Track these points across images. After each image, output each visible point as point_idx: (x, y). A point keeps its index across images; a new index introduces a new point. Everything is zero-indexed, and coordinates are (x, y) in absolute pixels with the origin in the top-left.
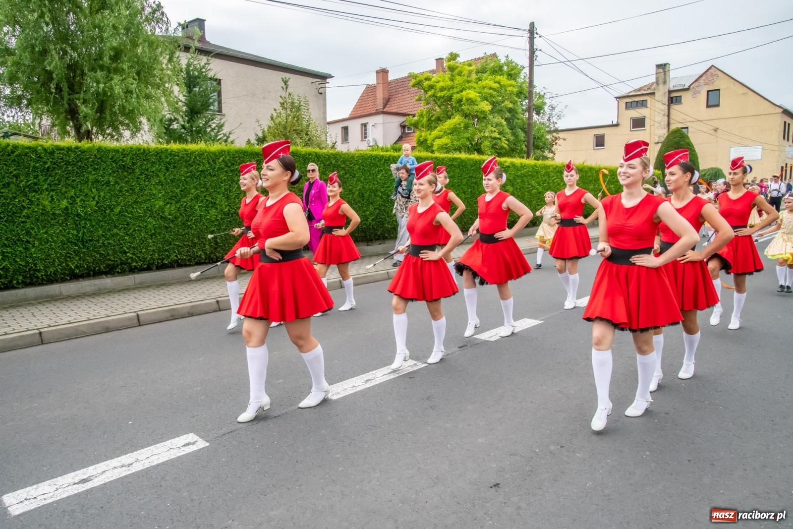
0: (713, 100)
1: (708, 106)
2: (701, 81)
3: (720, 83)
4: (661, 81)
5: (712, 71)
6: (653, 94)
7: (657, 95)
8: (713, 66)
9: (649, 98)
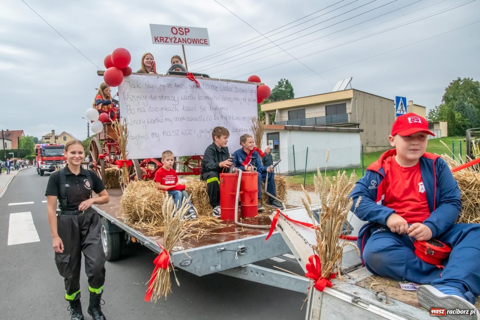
0: (65, 139)
2: (62, 134)
3: (66, 135)
4: (53, 134)
6: (51, 136)
7: (53, 137)
8: (64, 132)
9: (50, 137)
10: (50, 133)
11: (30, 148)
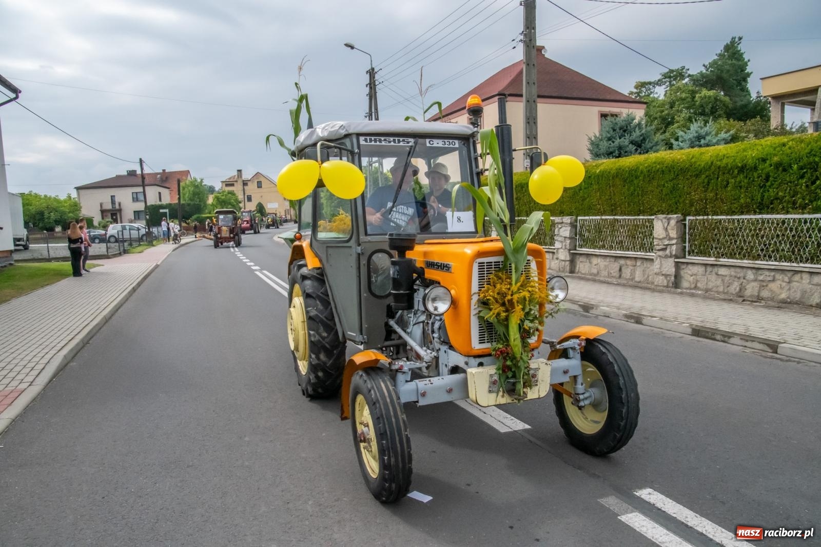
0: (259, 185)
1: (258, 187)
2: (255, 177)
3: (262, 179)
4: (239, 176)
5: (258, 174)
6: (236, 181)
7: (238, 182)
8: (258, 172)
9: (235, 183)
10: (235, 176)
11: (200, 201)
